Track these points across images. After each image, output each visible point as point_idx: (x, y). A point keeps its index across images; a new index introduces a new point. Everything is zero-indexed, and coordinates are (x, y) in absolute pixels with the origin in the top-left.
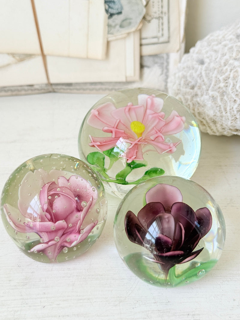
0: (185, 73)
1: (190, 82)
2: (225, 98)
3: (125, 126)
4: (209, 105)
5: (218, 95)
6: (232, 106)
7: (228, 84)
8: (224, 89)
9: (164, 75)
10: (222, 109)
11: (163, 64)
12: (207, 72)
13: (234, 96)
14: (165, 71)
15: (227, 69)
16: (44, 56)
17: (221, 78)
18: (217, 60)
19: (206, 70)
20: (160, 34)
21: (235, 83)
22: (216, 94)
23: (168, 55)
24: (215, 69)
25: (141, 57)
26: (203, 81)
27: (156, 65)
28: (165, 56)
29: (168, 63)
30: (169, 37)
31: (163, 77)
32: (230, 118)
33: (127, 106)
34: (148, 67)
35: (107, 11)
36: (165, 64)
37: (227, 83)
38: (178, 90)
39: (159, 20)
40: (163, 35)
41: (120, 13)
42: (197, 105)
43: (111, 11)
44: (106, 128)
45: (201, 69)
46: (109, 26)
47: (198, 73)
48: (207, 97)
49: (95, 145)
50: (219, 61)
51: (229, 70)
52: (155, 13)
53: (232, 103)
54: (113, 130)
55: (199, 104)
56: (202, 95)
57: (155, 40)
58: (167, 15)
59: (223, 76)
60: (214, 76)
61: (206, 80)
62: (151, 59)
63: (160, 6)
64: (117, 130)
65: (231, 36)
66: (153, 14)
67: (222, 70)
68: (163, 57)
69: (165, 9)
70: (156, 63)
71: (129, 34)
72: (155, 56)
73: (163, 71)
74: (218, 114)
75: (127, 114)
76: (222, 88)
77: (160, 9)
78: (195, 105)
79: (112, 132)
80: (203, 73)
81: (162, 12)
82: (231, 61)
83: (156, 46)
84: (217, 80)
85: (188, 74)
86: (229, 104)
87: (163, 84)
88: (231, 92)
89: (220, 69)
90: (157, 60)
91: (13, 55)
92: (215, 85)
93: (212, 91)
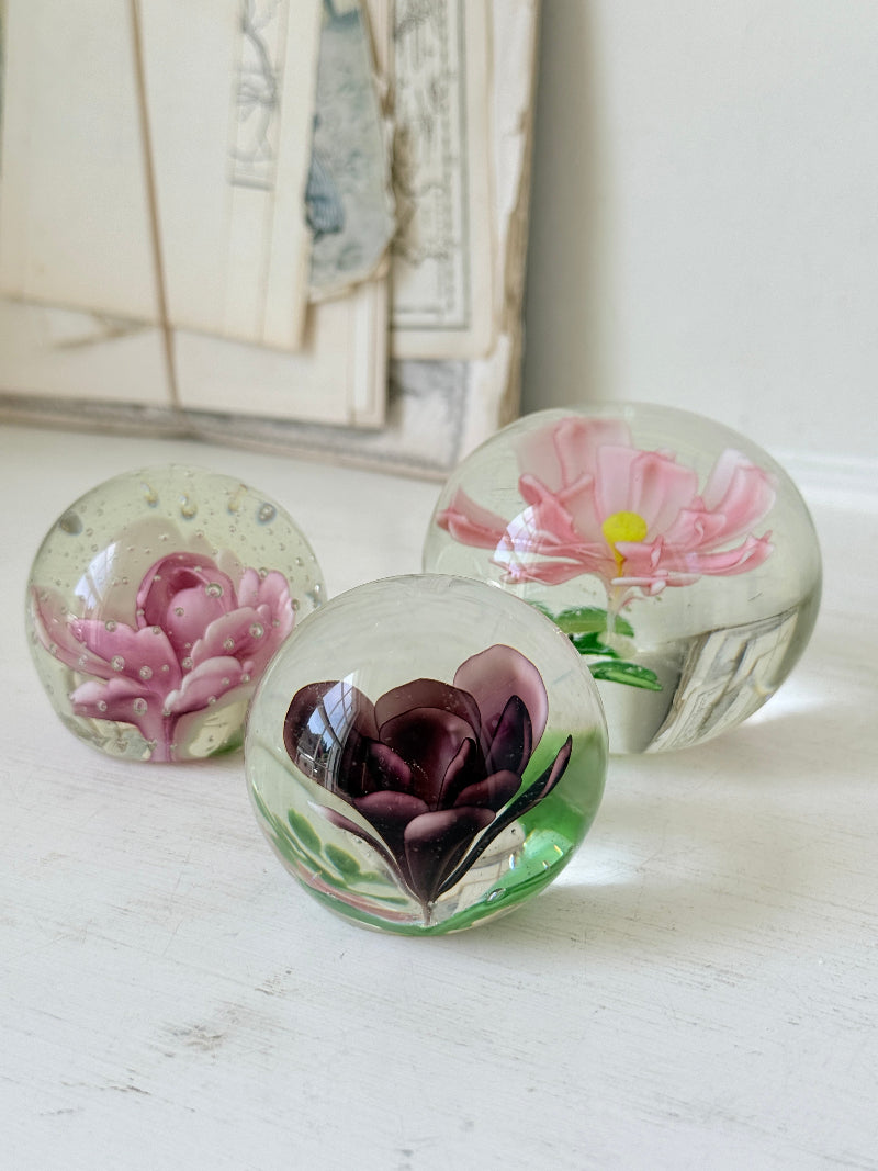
11: (452, 389)
14: (456, 411)
16: (167, 329)
23: (466, 364)
25: (392, 364)
27: (436, 393)
28: (458, 368)
29: (465, 389)
30: (467, 315)
31: (451, 429)
34: (416, 394)
35: (309, 221)
36: (458, 392)
39: (441, 262)
40: (450, 306)
41: (336, 230)
43: (321, 223)
46: (313, 262)
52: (430, 241)
57: (430, 318)
58: (461, 251)
66: (427, 245)
68: (453, 371)
69: (457, 234)
70: (435, 385)
71: (356, 287)
72: (433, 363)
73: (451, 410)
81: (447, 242)
83: (434, 335)
90: (438, 376)
91: (98, 316)
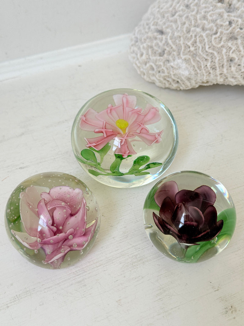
0: (149, 44)
1: (157, 51)
2: (197, 59)
3: (110, 125)
4: (184, 67)
5: (190, 57)
6: (205, 64)
7: (197, 48)
8: (194, 52)
10: (196, 68)
12: (173, 40)
13: (205, 56)
17: (189, 44)
18: (179, 29)
19: (171, 39)
21: (204, 46)
22: (187, 57)
24: (180, 37)
26: (172, 48)
32: (205, 74)
33: (108, 108)
37: (195, 47)
38: (147, 59)
42: (171, 69)
44: (97, 130)
45: (166, 39)
47: (163, 42)
48: (180, 61)
49: (92, 146)
50: (181, 30)
51: (193, 36)
54: (104, 130)
55: (172, 67)
56: (174, 60)
59: (191, 42)
60: (181, 42)
61: (174, 47)
64: (106, 130)
65: (182, 7)
67: (186, 37)
74: (193, 72)
75: (110, 115)
76: (192, 52)
78: (169, 69)
79: (102, 132)
80: (170, 42)
82: (192, 29)
84: (185, 46)
85: (154, 44)
86: (202, 63)
88: (202, 54)
89: (185, 36)
92: (185, 50)
93: (183, 55)
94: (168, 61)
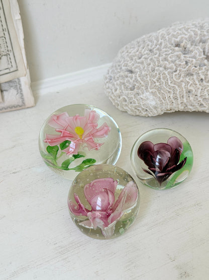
0: (122, 81)
1: (129, 86)
2: (162, 91)
4: (151, 98)
5: (156, 90)
6: (169, 96)
7: (162, 83)
8: (159, 86)
9: (19, 94)
10: (162, 99)
11: (16, 86)
12: (141, 77)
13: (168, 89)
14: (19, 91)
15: (156, 73)
17: (155, 80)
18: (146, 68)
19: (139, 77)
20: (10, 66)
21: (167, 81)
22: (154, 90)
23: (18, 79)
24: (147, 75)
26: (140, 83)
27: (12, 88)
28: (17, 80)
29: (20, 85)
30: (17, 67)
31: (19, 95)
32: (169, 104)
33: (75, 116)
34: (6, 90)
36: (18, 86)
37: (160, 82)
38: (121, 93)
39: (7, 56)
40: (12, 66)
45: (136, 77)
47: (133, 79)
48: (148, 93)
51: (158, 74)
52: (3, 52)
53: (169, 94)
55: (142, 99)
56: (143, 93)
57: (7, 71)
58: (12, 52)
59: (156, 78)
60: (148, 79)
61: (142, 83)
62: (7, 84)
63: (6, 46)
65: (146, 52)
68: (15, 81)
69: (10, 48)
70: (12, 87)
73: (17, 91)
74: (159, 102)
76: (157, 86)
77: (6, 48)
78: (139, 100)
79: (61, 132)
81: (8, 51)
82: (156, 68)
83: (9, 74)
84: (152, 82)
85: (125, 81)
86: (166, 95)
87: (21, 100)
88: (165, 87)
89: (151, 74)
90: (11, 84)
92: (152, 85)
93: (151, 89)
94: (138, 94)
